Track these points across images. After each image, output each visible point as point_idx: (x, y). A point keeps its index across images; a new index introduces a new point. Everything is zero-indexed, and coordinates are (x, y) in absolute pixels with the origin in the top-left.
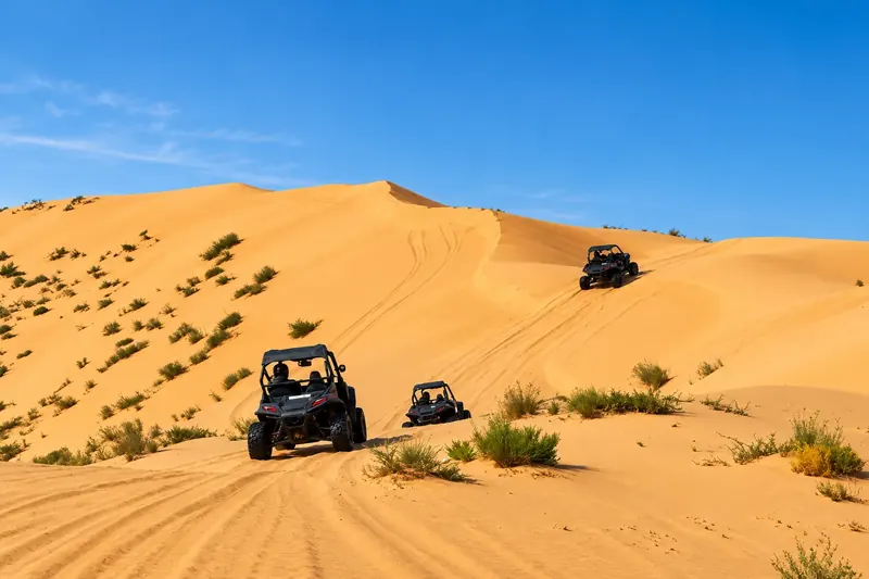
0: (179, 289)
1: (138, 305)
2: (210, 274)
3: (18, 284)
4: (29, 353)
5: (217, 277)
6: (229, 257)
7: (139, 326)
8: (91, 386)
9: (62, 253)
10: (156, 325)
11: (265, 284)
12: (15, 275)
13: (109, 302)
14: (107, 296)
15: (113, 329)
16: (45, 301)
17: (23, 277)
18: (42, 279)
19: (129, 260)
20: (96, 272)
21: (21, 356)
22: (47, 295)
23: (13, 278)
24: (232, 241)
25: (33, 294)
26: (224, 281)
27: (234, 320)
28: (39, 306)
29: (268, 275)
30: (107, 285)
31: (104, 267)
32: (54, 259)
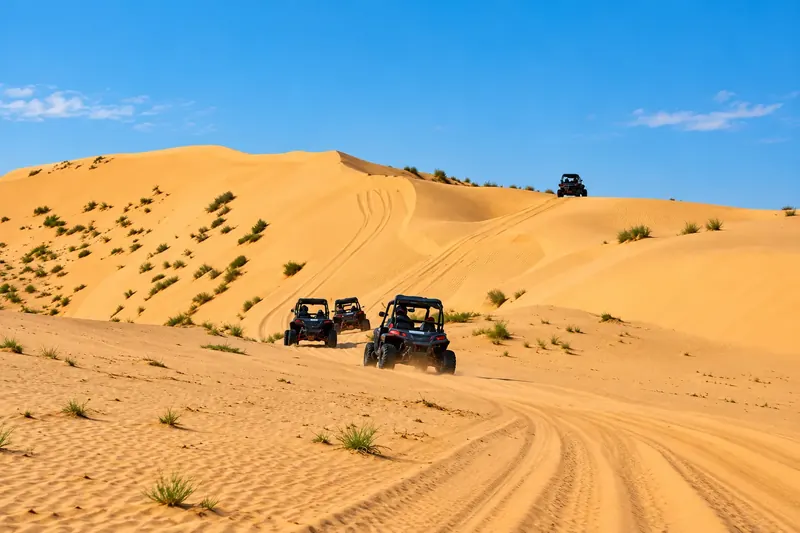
0: (193, 236)
1: (163, 249)
2: (216, 224)
3: (62, 231)
4: (83, 287)
5: (221, 227)
6: (227, 210)
7: (167, 266)
8: (141, 310)
9: (92, 206)
10: (180, 265)
11: (261, 233)
12: (57, 225)
13: (138, 246)
14: (136, 241)
15: (148, 268)
16: (86, 246)
17: (64, 227)
18: (79, 229)
19: (148, 211)
20: (123, 222)
21: (77, 290)
22: (86, 241)
23: (56, 228)
24: (230, 197)
25: (76, 240)
26: (227, 231)
27: (242, 261)
28: (81, 251)
29: (262, 226)
30: (134, 232)
31: (130, 216)
32: (86, 210)
